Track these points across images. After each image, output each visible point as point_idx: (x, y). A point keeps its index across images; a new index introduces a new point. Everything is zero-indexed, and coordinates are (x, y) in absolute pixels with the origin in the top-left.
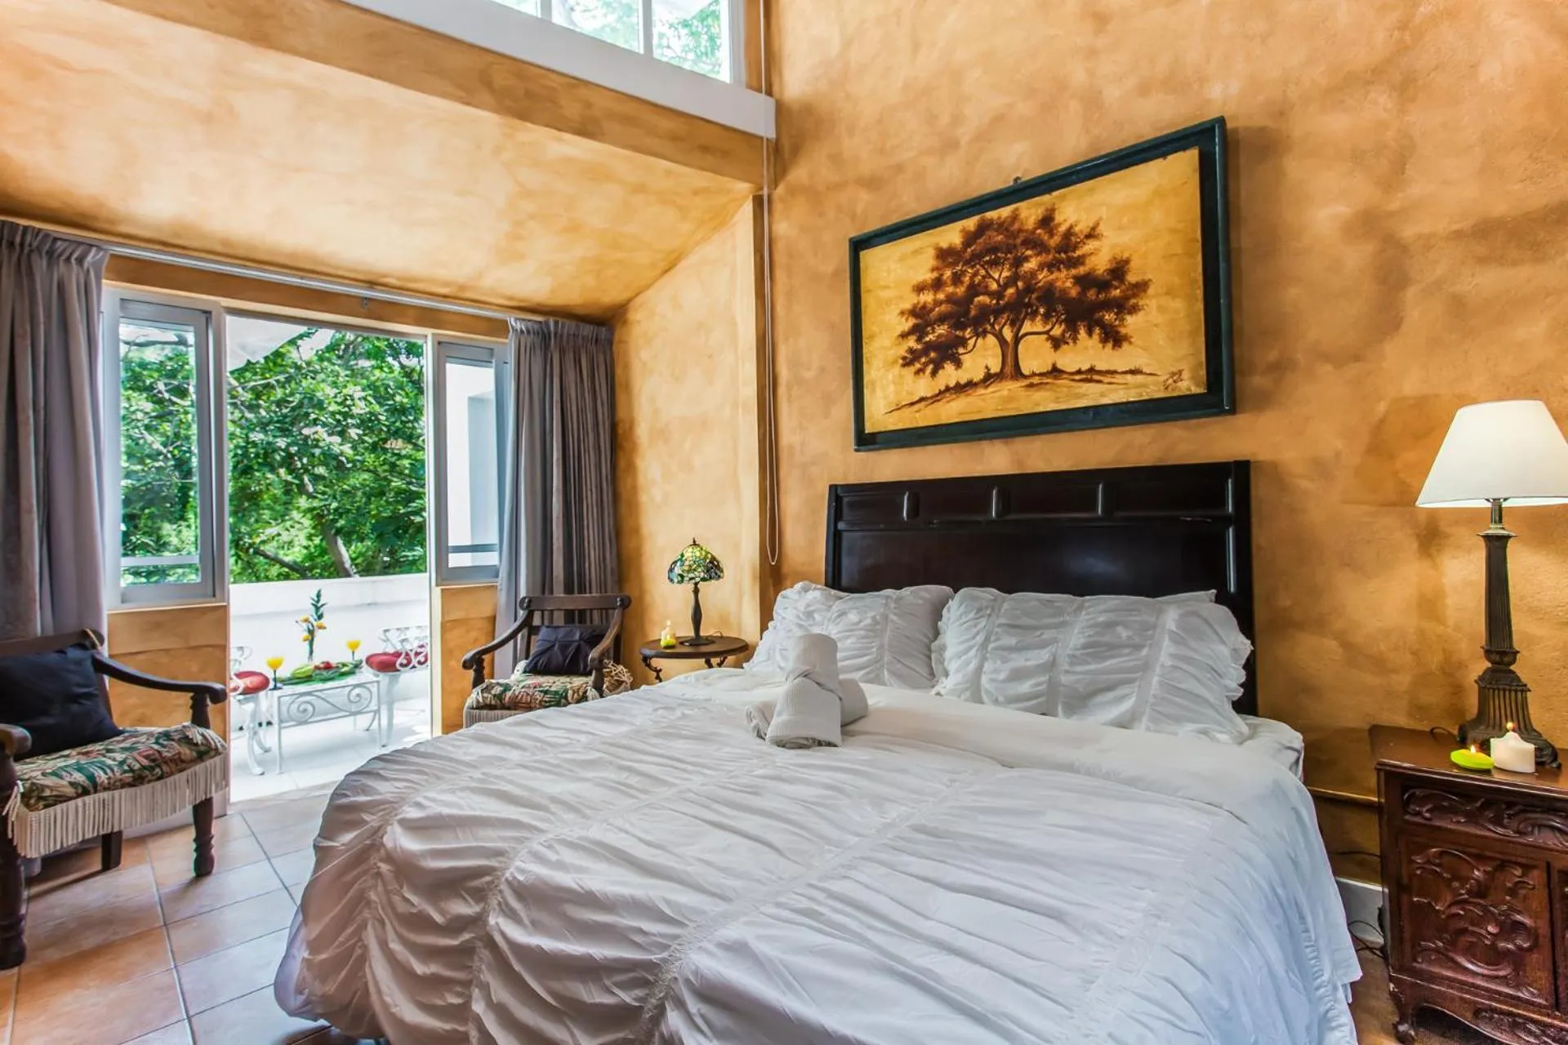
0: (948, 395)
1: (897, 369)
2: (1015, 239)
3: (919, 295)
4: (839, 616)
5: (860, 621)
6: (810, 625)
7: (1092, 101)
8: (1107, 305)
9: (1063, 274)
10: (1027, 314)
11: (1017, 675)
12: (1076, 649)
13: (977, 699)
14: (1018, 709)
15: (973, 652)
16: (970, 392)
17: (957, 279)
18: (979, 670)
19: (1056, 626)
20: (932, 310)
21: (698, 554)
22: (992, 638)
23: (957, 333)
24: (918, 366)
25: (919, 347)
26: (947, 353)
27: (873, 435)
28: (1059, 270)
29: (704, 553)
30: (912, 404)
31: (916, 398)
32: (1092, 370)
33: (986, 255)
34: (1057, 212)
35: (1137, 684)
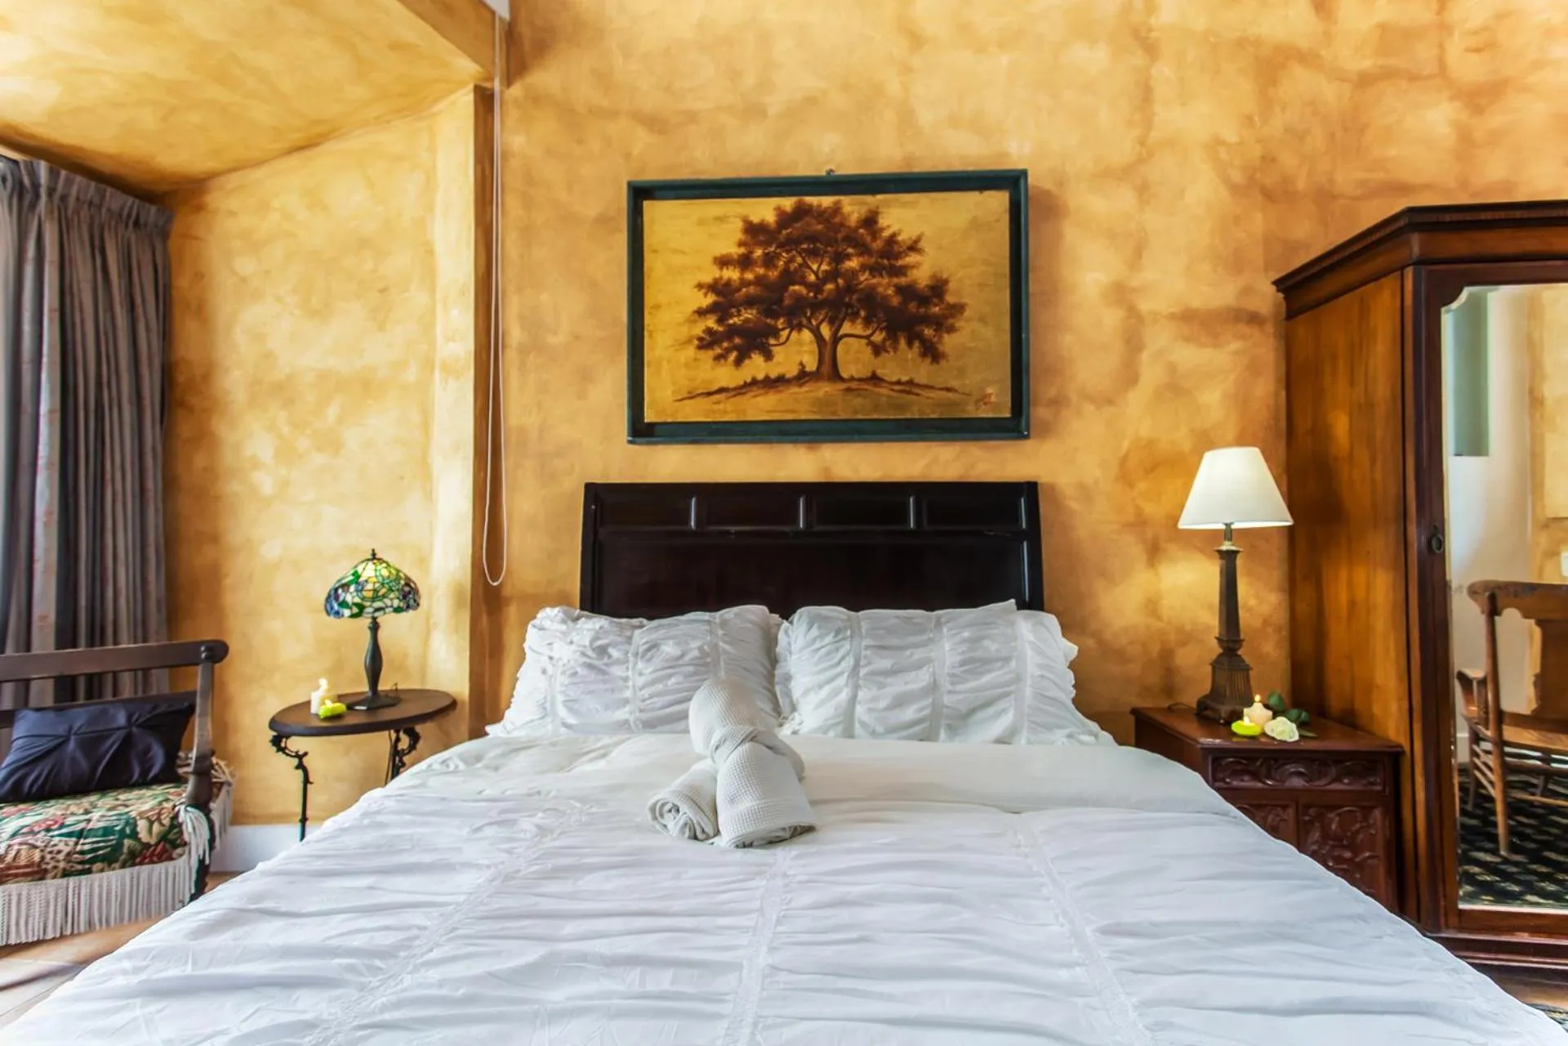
0: (755, 388)
1: (691, 351)
2: (836, 233)
3: (721, 269)
4: (648, 650)
5: (682, 656)
6: (607, 665)
7: (906, 118)
8: (927, 320)
9: (885, 280)
10: (847, 314)
11: (900, 702)
12: (953, 667)
13: (849, 733)
14: (900, 738)
15: (842, 680)
16: (780, 388)
17: (769, 260)
18: (853, 700)
19: (925, 644)
20: (739, 290)
21: (385, 573)
22: (862, 663)
23: (768, 321)
24: (718, 351)
25: (721, 329)
26: (755, 341)
27: (652, 425)
28: (881, 275)
29: (394, 572)
30: (709, 394)
31: (715, 387)
32: (911, 383)
33: (804, 243)
34: (880, 217)
35: (1013, 696)
